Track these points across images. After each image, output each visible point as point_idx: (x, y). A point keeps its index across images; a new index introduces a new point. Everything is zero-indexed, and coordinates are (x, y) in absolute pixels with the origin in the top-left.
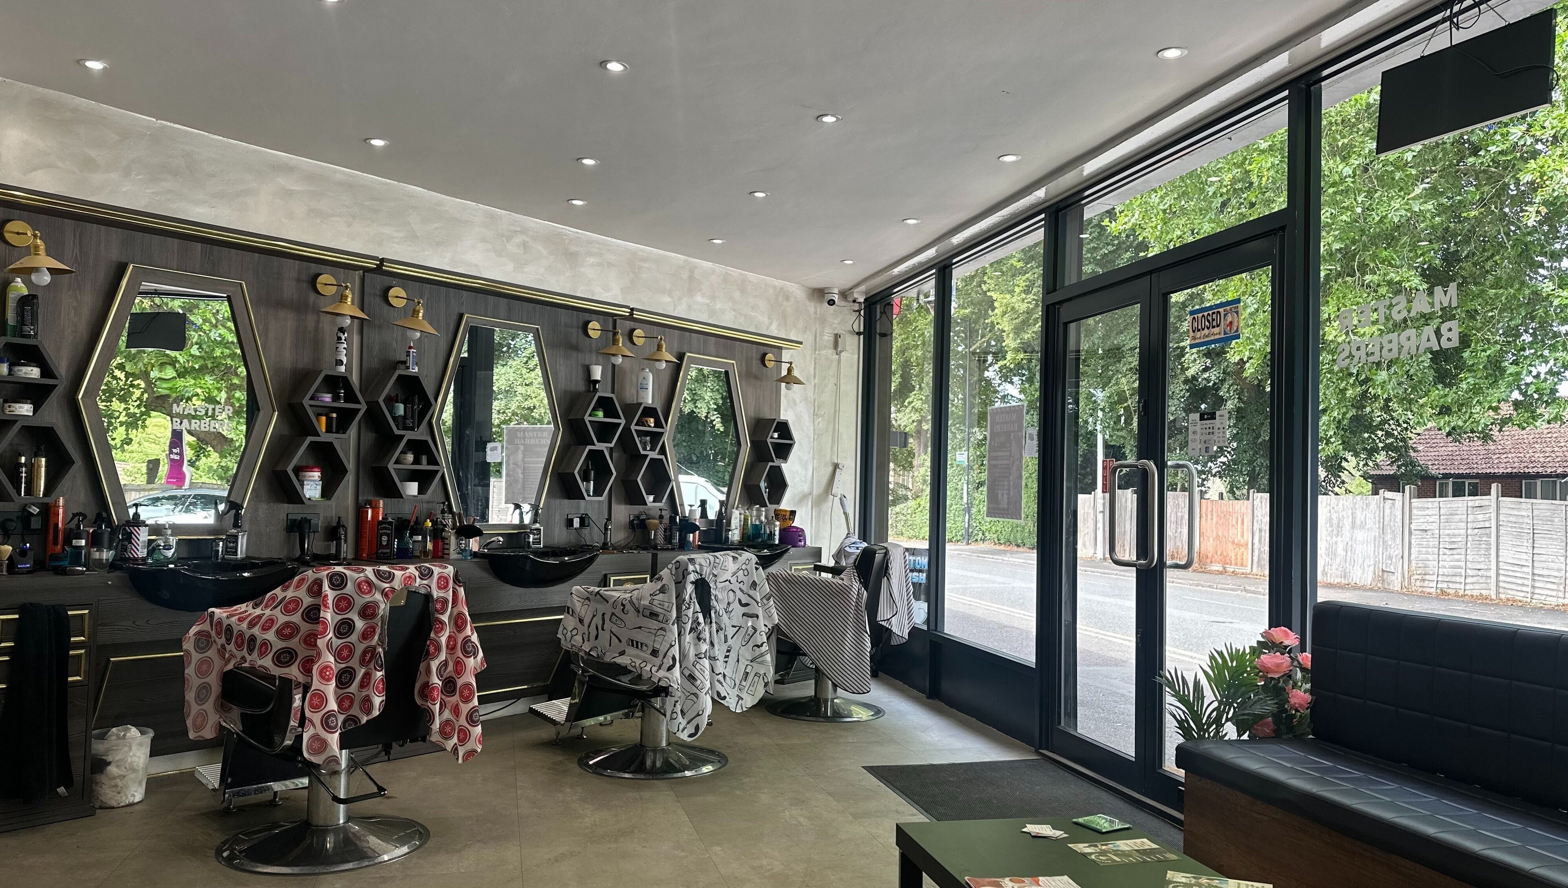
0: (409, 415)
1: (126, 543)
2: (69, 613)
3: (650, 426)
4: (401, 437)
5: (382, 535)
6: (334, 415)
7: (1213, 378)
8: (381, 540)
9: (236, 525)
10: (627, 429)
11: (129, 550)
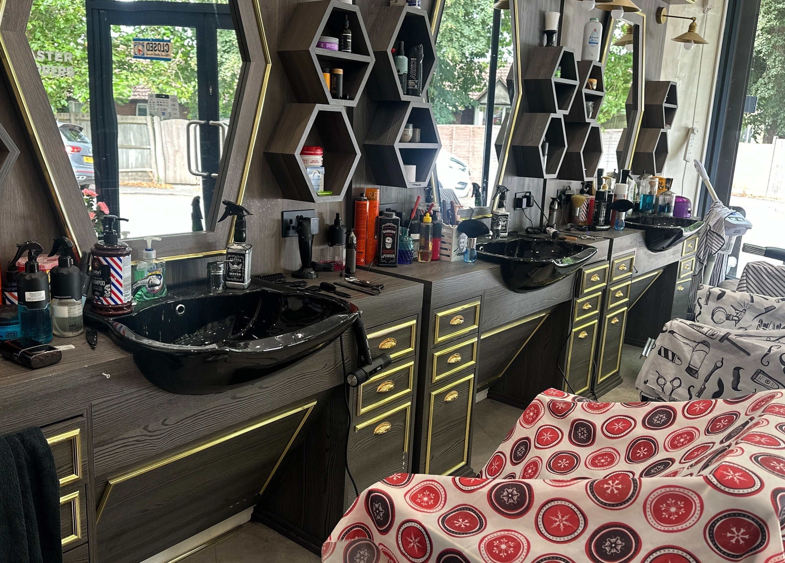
0: (413, 71)
1: (102, 283)
2: (50, 441)
3: (593, 89)
4: (407, 103)
5: (385, 236)
6: (341, 72)
7: (764, 50)
8: (384, 242)
9: (239, 239)
10: (579, 92)
11: (107, 294)
